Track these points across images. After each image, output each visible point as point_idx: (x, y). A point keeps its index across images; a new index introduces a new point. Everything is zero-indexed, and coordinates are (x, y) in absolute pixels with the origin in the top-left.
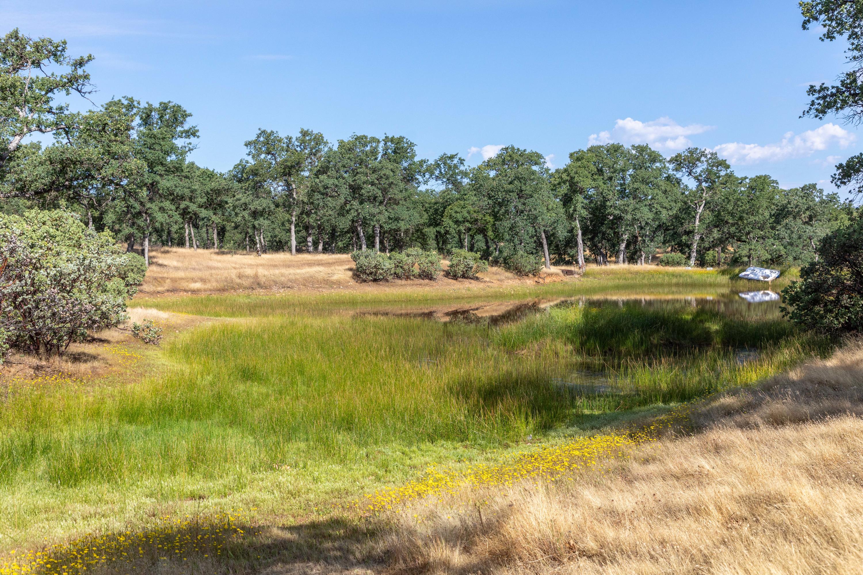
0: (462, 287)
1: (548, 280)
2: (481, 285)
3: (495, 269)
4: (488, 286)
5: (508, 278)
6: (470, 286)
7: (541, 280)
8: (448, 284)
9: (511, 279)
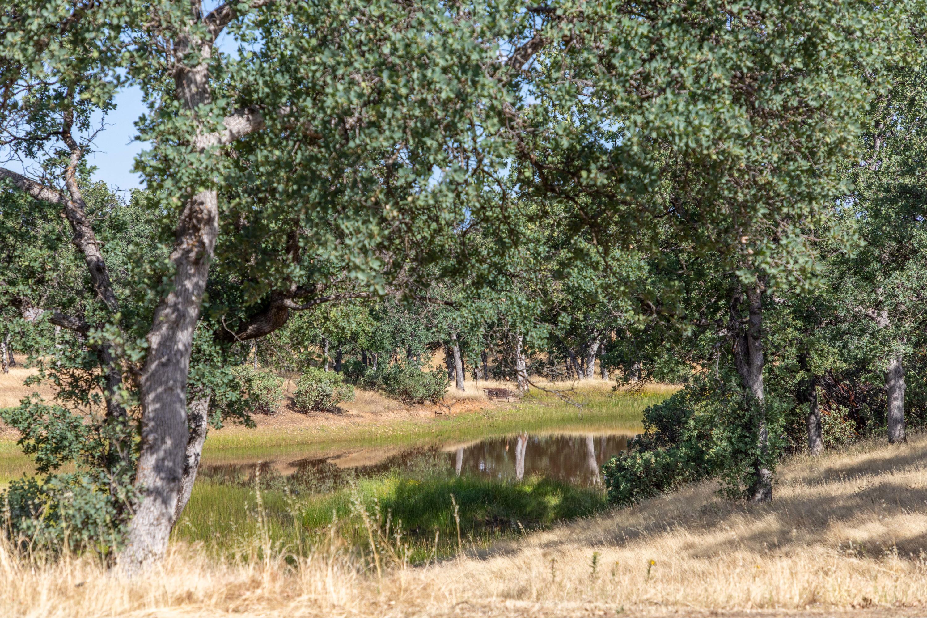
0: (313, 424)
1: (457, 409)
2: (343, 422)
3: (369, 394)
4: (354, 423)
5: (388, 409)
6: (326, 423)
7: (445, 410)
8: (293, 421)
9: (393, 410)
